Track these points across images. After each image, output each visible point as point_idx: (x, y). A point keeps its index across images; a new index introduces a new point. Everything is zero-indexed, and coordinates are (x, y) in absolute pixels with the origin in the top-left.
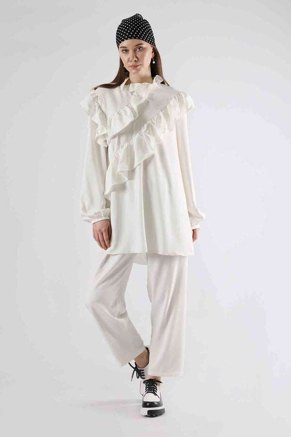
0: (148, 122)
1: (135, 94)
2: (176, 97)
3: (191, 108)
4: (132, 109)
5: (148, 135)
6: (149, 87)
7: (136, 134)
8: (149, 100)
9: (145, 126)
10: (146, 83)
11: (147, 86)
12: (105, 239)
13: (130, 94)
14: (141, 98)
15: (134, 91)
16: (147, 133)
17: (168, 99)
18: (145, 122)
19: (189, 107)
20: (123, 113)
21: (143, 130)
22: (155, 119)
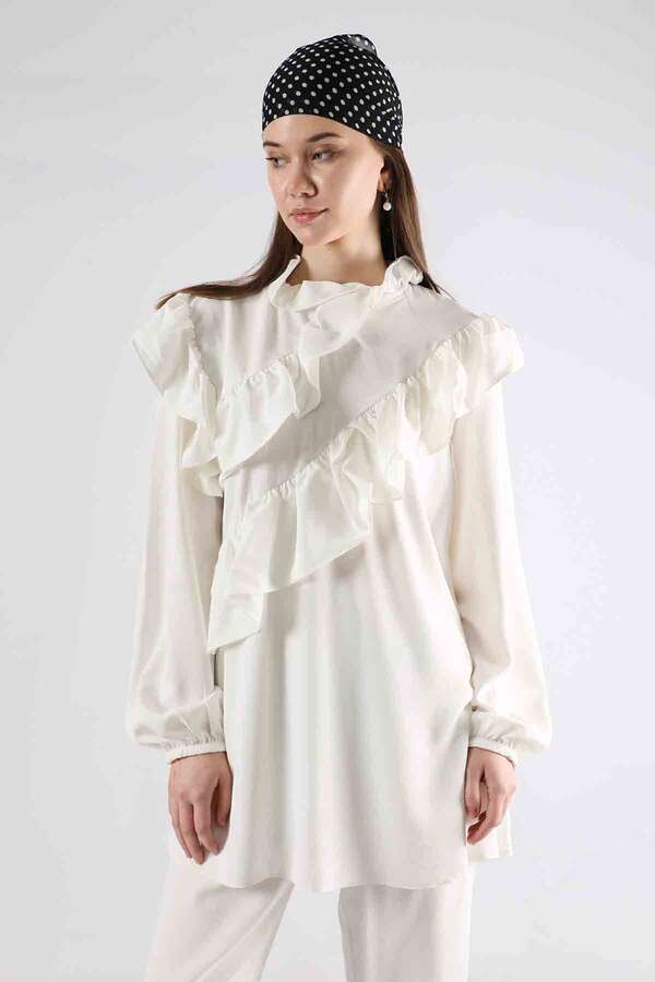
0: (352, 425)
1: (314, 317)
2: (460, 336)
3: (505, 374)
4: (298, 376)
5: (348, 474)
6: (368, 299)
7: (308, 462)
8: (360, 341)
9: (343, 437)
10: (359, 286)
11: (362, 296)
12: (198, 827)
13: (297, 318)
14: (333, 336)
15: (314, 309)
16: (349, 467)
17: (429, 346)
18: (342, 421)
19: (499, 367)
20: (264, 388)
21: (334, 454)
22: (377, 415)
